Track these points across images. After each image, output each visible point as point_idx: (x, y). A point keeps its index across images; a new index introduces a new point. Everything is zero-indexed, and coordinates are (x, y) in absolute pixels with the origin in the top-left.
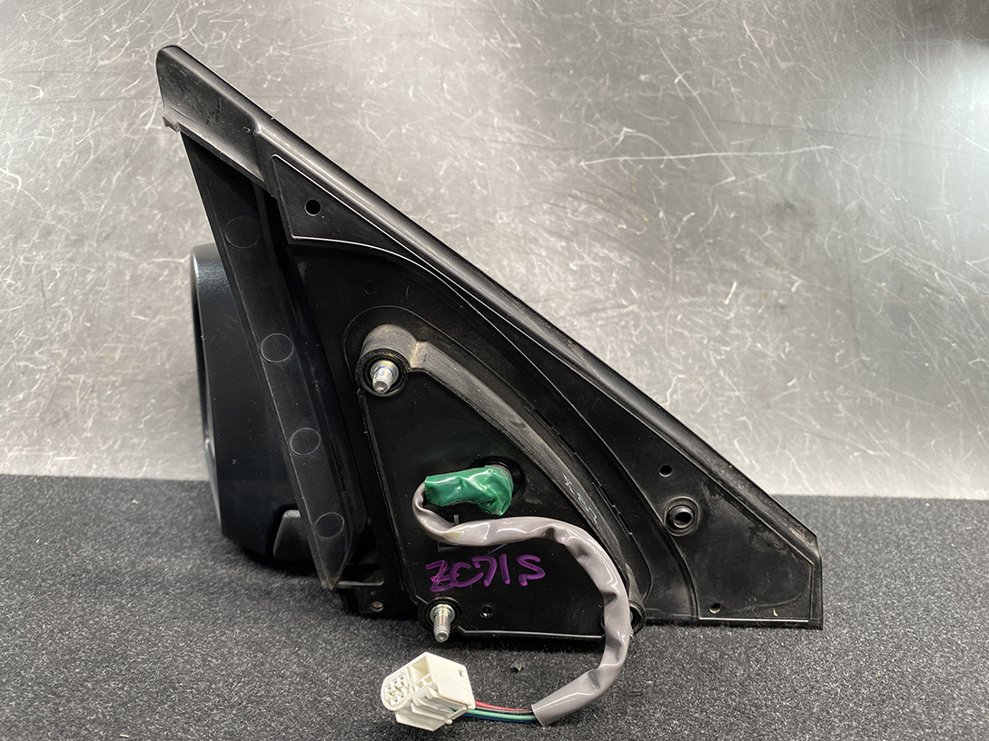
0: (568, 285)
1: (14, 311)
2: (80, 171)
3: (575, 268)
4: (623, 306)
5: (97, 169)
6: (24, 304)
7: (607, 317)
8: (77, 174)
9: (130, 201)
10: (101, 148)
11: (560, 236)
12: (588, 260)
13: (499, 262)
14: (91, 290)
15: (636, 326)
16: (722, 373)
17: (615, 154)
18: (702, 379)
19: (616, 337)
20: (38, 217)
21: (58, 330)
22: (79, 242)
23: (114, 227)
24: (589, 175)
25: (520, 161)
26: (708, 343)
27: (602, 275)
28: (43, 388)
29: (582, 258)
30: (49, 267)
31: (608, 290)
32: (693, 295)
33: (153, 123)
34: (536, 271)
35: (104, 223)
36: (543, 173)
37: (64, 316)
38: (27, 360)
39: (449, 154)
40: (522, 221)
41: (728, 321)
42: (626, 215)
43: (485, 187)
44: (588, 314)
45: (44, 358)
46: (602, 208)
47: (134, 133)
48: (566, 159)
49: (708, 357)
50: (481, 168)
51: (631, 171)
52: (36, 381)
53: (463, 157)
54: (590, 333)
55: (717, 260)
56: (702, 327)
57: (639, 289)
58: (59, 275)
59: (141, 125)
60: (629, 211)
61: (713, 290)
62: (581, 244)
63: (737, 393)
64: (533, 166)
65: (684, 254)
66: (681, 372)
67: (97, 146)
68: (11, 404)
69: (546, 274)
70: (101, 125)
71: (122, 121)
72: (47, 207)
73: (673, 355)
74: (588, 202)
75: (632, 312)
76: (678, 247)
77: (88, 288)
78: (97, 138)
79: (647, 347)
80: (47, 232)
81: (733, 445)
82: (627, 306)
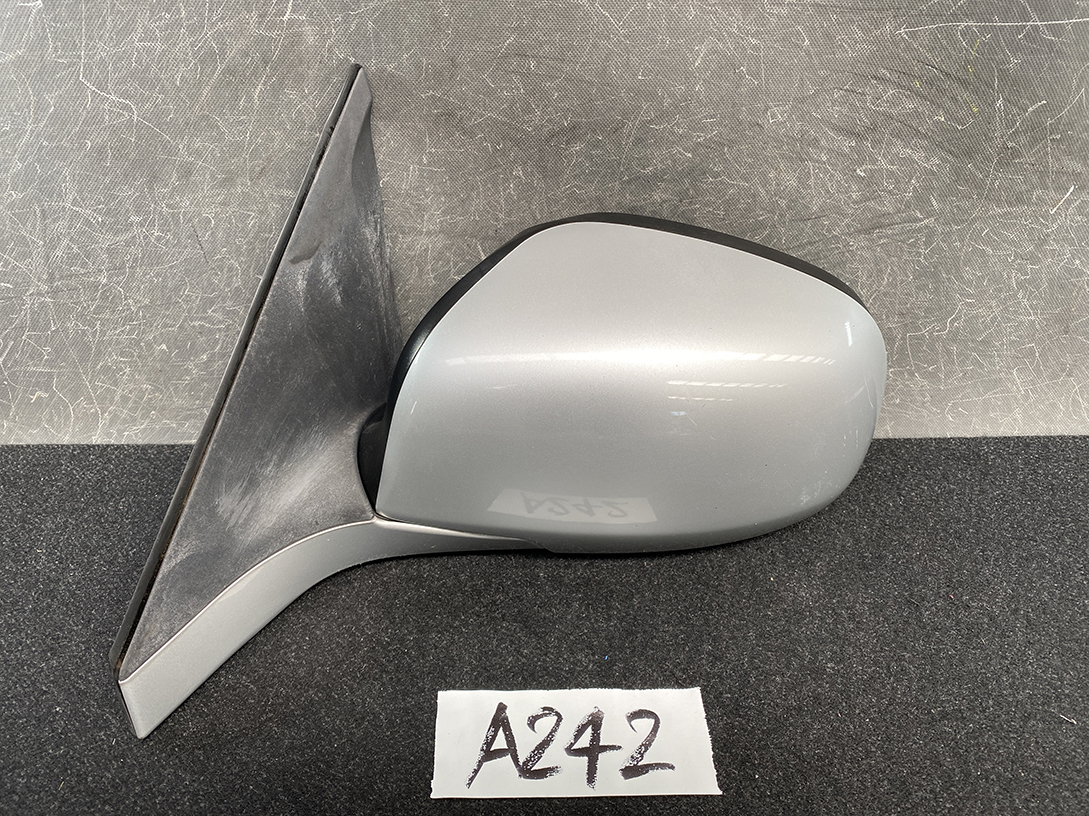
0: (850, 197)
1: (171, 267)
2: (208, 88)
3: (862, 174)
4: (917, 220)
5: (229, 83)
6: (182, 259)
7: (893, 234)
8: (205, 92)
9: (282, 123)
10: (230, 54)
11: (850, 133)
12: (883, 163)
13: (764, 174)
14: (255, 238)
15: (927, 244)
16: (1020, 295)
17: (955, 17)
18: (994, 303)
19: (900, 258)
20: (169, 153)
21: (229, 285)
22: (229, 181)
23: (269, 160)
24: (908, 48)
25: (811, 31)
26: (1013, 261)
27: (898, 182)
28: (226, 348)
29: (874, 161)
30: (200, 214)
31: (901, 202)
32: (1010, 204)
33: (293, 11)
34: (811, 182)
35: (254, 155)
36: (841, 46)
37: (230, 269)
38: (201, 319)
39: (710, 33)
40: (801, 118)
41: (1048, 235)
42: (949, 104)
43: (756, 75)
44: (868, 231)
45: (219, 316)
46: (918, 94)
47: (269, 28)
48: (877, 24)
49: (1009, 278)
50: (756, 48)
51: (971, 44)
52: (216, 342)
53: (730, 34)
54: (867, 254)
55: (1058, 160)
56: (1012, 243)
57: (942, 198)
58: (213, 222)
59: (276, 15)
60: (954, 99)
61: (1039, 198)
62: (876, 143)
63: (1033, 318)
64: (828, 36)
65: (1016, 153)
66: (969, 296)
67: (223, 52)
68: (196, 366)
69: (824, 185)
70: (222, 19)
71: (249, 11)
72: (178, 140)
73: (966, 276)
74: (899, 86)
75: (927, 226)
76: (1010, 145)
77: (252, 235)
78: (219, 37)
79: (935, 267)
80: (187, 172)
81: (1012, 374)
82: (921, 220)
